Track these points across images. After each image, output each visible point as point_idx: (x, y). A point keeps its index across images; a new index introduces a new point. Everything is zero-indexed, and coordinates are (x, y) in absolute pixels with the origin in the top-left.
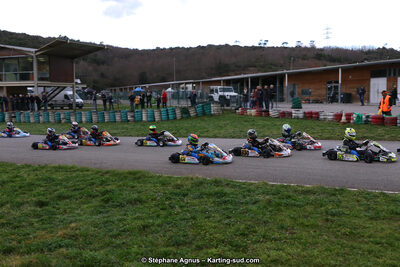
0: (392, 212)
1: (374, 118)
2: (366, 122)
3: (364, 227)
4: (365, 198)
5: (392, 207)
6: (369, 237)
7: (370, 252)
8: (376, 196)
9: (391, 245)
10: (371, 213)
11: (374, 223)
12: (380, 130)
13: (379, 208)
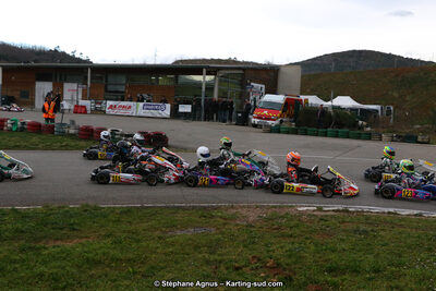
1: (29, 124)
2: (22, 129)
8: (5, 214)
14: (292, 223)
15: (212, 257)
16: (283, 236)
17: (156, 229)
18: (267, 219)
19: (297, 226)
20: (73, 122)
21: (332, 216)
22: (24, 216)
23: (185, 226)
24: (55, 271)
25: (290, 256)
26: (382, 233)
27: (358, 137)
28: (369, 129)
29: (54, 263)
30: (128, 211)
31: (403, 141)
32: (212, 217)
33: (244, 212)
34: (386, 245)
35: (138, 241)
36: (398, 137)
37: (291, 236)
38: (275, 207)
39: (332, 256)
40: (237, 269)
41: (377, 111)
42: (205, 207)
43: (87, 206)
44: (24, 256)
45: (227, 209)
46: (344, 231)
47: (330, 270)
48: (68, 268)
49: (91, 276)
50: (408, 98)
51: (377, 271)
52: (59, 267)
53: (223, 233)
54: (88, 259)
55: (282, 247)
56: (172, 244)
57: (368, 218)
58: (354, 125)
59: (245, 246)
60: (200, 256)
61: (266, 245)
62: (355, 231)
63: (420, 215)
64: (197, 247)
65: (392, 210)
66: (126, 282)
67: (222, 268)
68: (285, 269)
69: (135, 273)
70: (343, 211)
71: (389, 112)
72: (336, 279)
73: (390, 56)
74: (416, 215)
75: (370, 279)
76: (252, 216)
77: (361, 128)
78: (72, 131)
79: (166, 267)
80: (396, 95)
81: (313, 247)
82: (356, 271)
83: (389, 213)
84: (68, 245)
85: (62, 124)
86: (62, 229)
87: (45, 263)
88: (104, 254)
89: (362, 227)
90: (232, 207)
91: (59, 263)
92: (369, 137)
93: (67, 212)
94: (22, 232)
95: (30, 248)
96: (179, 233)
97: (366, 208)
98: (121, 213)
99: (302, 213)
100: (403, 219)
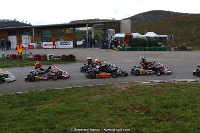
0: (21, 102)
1: (11, 56)
2: (7, 58)
3: (7, 113)
4: (7, 98)
5: (21, 100)
6: (9, 118)
7: (10, 126)
8: (13, 96)
9: (20, 119)
10: (10, 105)
11: (12, 110)
12: (14, 62)
13: (14, 102)
14: (142, 89)
15: (112, 107)
16: (139, 95)
17: (83, 97)
18: (130, 89)
19: (144, 90)
20: (31, 53)
21: (159, 85)
22: (22, 96)
23: (94, 95)
24: (45, 118)
25: (146, 103)
26: (183, 90)
27: (160, 50)
28: (163, 46)
29: (43, 115)
30: (67, 90)
31: (181, 50)
32: (105, 90)
33: (119, 86)
34: (186, 95)
35: (77, 102)
36: (178, 48)
37: (143, 95)
38: (132, 83)
39: (164, 101)
40: (124, 110)
41: (166, 37)
42: (101, 86)
43: (48, 89)
44: (28, 113)
45: (111, 85)
46: (166, 90)
47: (165, 107)
48: (50, 116)
49: (61, 119)
50: (179, 31)
51: (186, 106)
52: (46, 116)
53: (113, 96)
54: (57, 112)
55: (141, 99)
56: (92, 102)
57: (174, 84)
58: (157, 45)
59: (125, 101)
60: (106, 106)
61: (134, 99)
62: (171, 90)
63: (196, 81)
64: (104, 103)
65: (184, 80)
66: (78, 120)
67: (118, 110)
68: (145, 109)
69: (80, 116)
70: (162, 82)
71: (171, 37)
72: (168, 111)
73: (169, 12)
74: (195, 81)
75: (183, 109)
76: (123, 88)
77: (160, 46)
78: (31, 57)
79: (92, 112)
80: (174, 29)
81: (154, 98)
82: (176, 106)
83: (183, 81)
84: (46, 106)
85: (26, 54)
86: (40, 100)
87: (38, 115)
88: (64, 109)
89: (173, 88)
90: (113, 85)
91: (45, 114)
92: (165, 49)
93: (40, 92)
94: (23, 103)
95: (29, 109)
96: (93, 97)
97: (172, 80)
98: (64, 91)
99: (144, 85)
100: (189, 84)
